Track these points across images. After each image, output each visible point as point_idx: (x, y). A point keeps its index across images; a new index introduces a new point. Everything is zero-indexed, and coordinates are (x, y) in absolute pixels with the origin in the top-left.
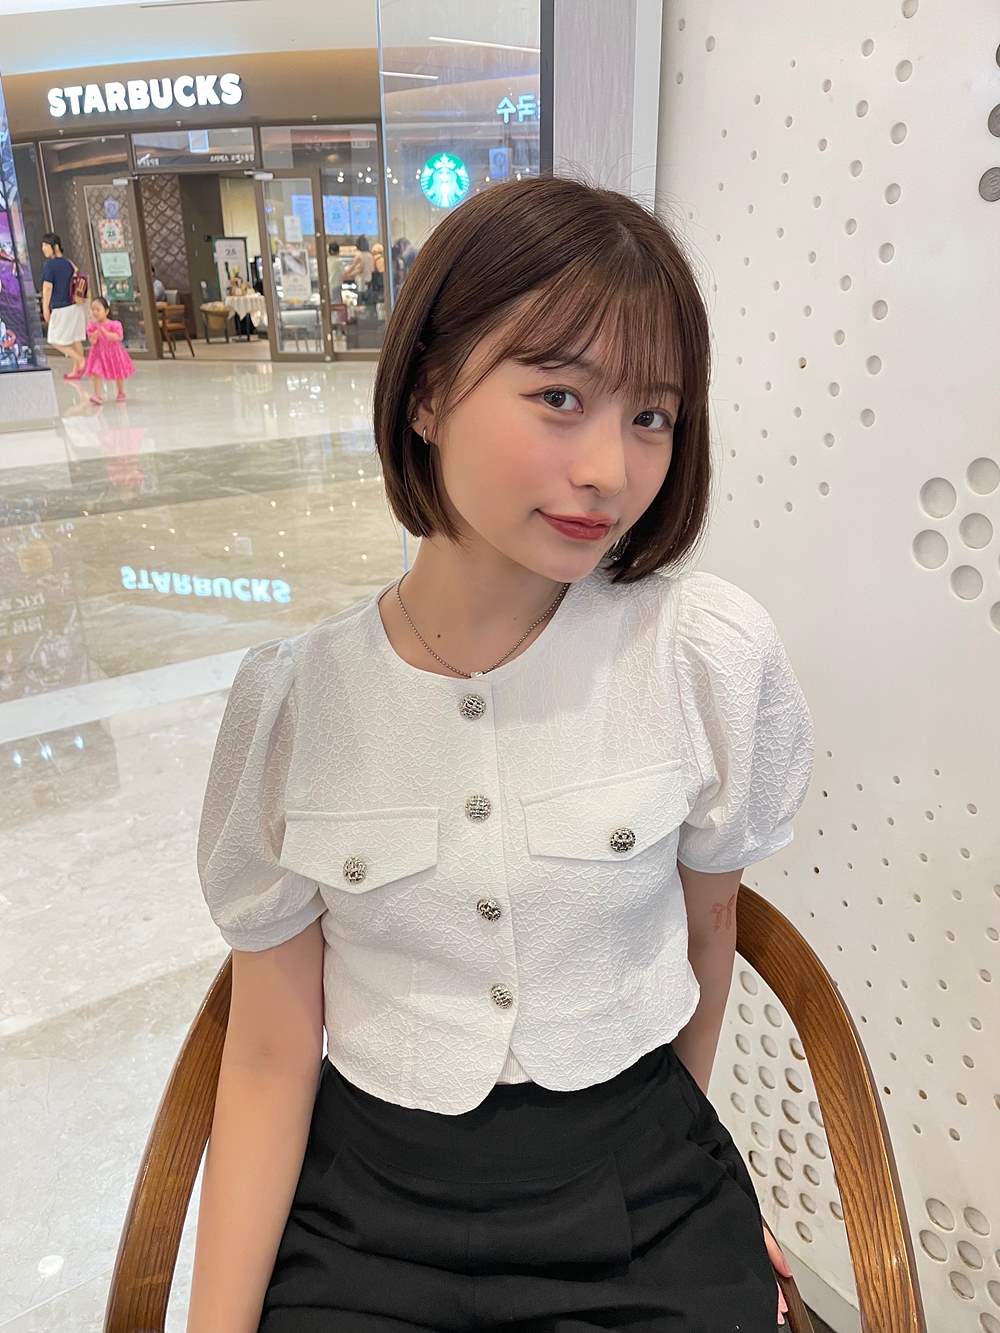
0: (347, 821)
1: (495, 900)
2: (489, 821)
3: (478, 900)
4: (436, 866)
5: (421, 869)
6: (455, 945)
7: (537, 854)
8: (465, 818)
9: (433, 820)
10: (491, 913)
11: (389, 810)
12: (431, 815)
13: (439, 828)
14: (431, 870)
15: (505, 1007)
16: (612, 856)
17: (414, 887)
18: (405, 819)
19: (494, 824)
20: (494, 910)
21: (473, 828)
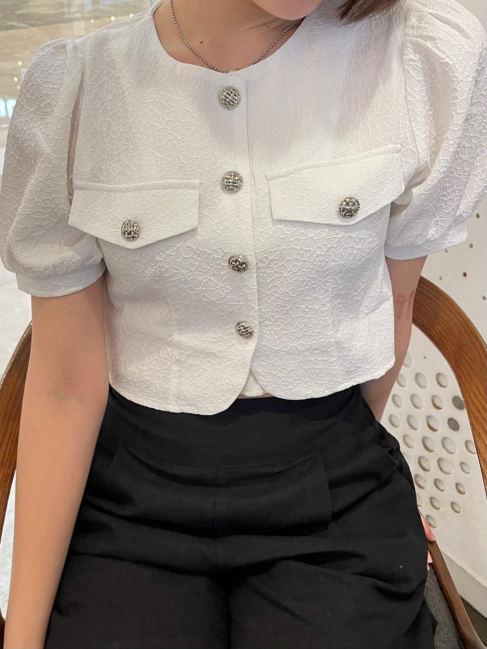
0: (124, 192)
1: (243, 256)
2: (241, 193)
3: (229, 257)
4: (197, 228)
5: (185, 230)
6: (210, 290)
7: (278, 218)
8: (221, 191)
9: (195, 191)
10: (239, 266)
11: (158, 182)
12: (194, 187)
13: (200, 198)
14: (193, 231)
15: (248, 338)
16: (338, 221)
17: (179, 245)
18: (171, 190)
19: (244, 195)
20: (242, 264)
21: (226, 199)
